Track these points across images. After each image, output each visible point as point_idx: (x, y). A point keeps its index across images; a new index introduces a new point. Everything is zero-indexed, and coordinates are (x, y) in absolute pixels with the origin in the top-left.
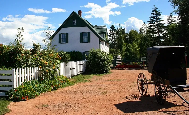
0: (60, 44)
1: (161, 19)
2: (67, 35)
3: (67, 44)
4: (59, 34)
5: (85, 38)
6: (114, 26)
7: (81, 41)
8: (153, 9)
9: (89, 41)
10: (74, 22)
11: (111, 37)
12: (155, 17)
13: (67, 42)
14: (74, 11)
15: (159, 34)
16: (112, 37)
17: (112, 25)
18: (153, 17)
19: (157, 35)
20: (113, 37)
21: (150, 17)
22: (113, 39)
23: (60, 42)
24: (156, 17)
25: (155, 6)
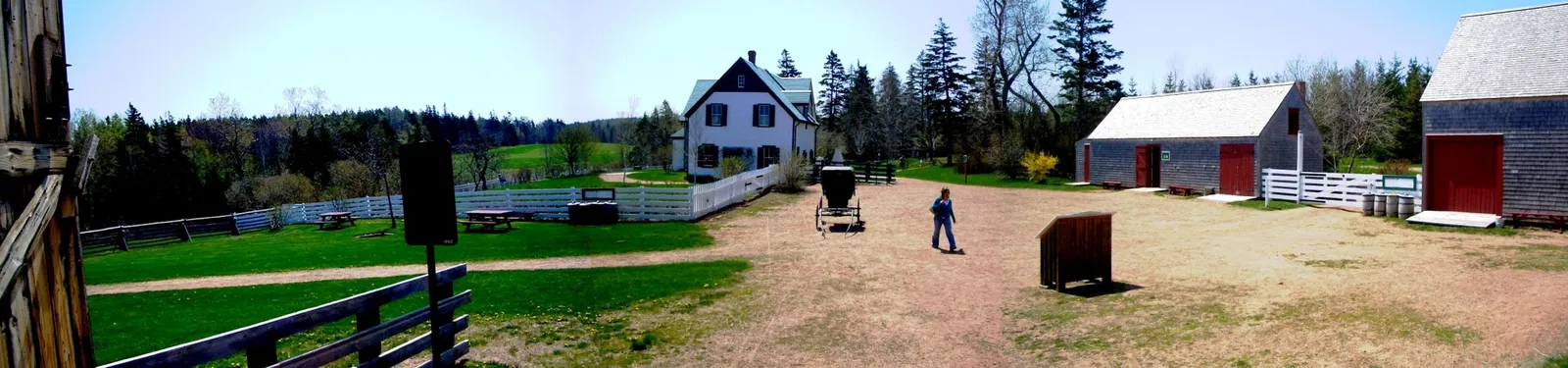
0: (709, 126)
1: (954, 56)
2: (724, 108)
3: (723, 127)
4: (707, 105)
5: (764, 118)
6: (836, 56)
7: (756, 123)
8: (937, 29)
9: (772, 124)
10: (741, 82)
11: (829, 87)
12: (940, 49)
13: (723, 122)
14: (740, 57)
15: (947, 94)
16: (832, 85)
17: (832, 53)
18: (936, 50)
19: (943, 97)
20: (833, 87)
21: (929, 48)
22: (832, 91)
23: (709, 123)
24: (943, 48)
25: (941, 19)
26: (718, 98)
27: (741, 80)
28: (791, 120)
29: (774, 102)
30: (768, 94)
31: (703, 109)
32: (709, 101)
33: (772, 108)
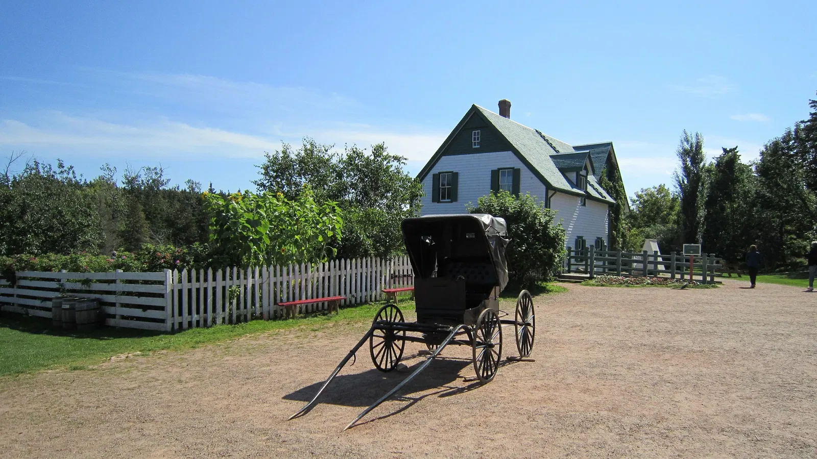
0: (436, 204)
2: (454, 176)
3: (454, 203)
4: (434, 175)
5: (506, 186)
10: (475, 140)
13: (454, 197)
14: (473, 105)
23: (436, 198)
26: (448, 164)
27: (476, 136)
28: (543, 188)
29: (518, 164)
30: (510, 152)
31: (429, 179)
32: (435, 170)
33: (516, 173)
